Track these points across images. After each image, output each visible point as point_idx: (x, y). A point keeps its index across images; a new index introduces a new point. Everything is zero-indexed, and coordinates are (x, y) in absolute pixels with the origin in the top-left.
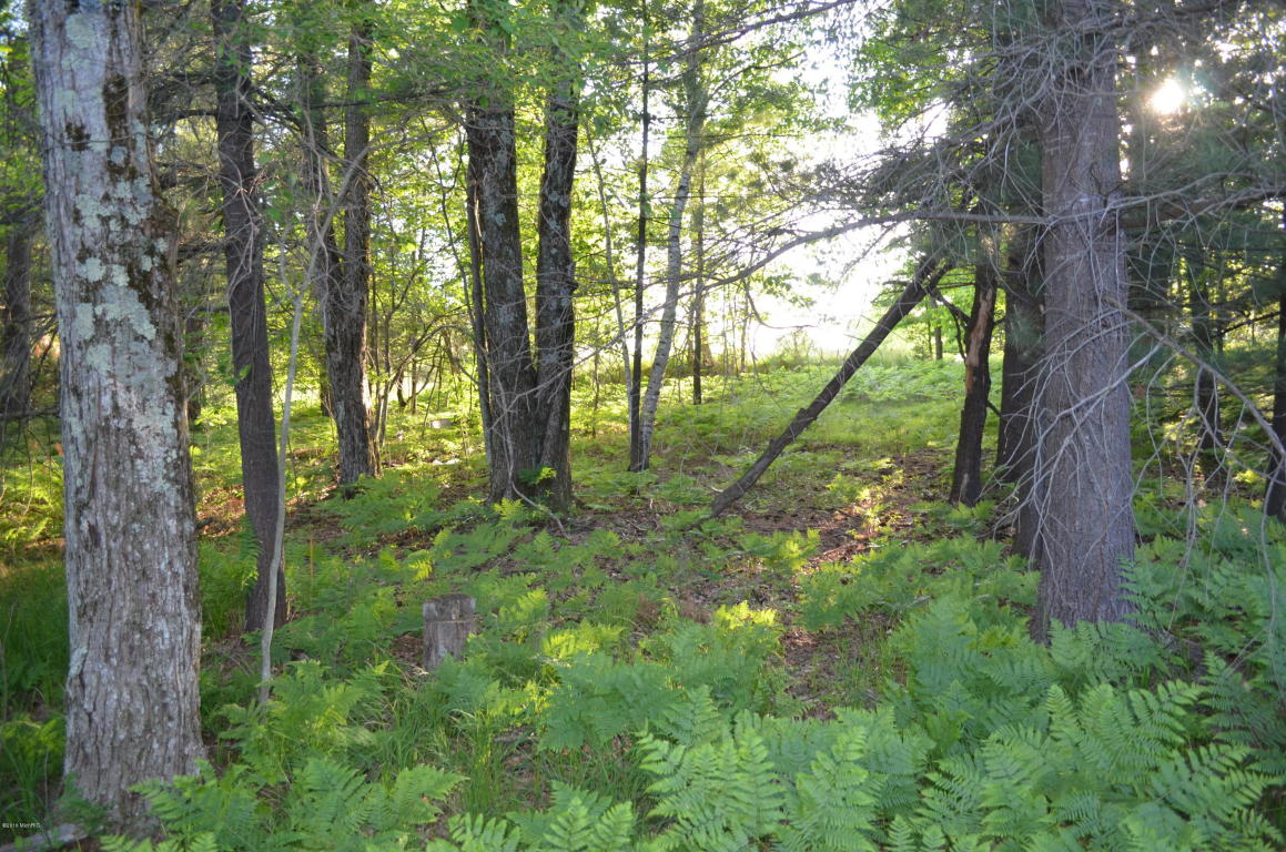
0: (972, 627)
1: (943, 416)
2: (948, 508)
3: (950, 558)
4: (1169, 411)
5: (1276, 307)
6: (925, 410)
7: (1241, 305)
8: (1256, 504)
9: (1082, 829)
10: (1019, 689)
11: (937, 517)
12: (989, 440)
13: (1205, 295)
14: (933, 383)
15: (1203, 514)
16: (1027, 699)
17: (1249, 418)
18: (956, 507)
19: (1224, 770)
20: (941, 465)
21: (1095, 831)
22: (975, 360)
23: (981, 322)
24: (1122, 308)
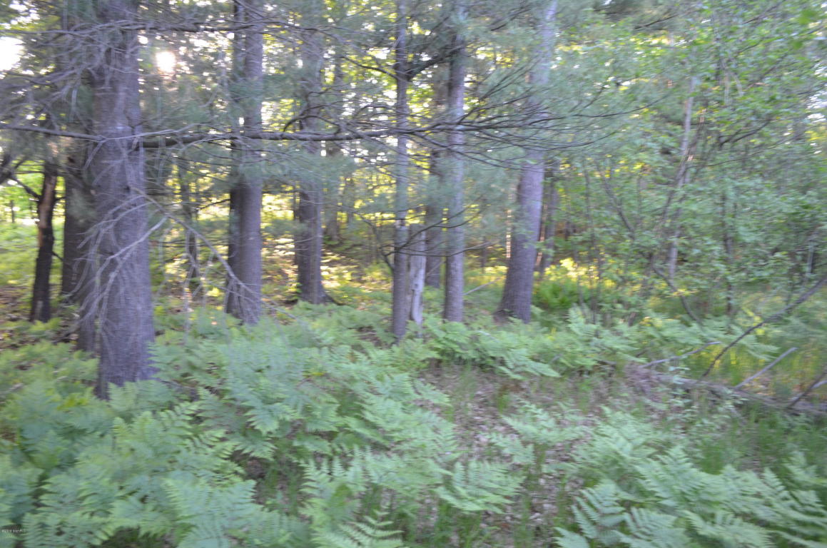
0: (57, 397)
1: (20, 263)
2: (29, 324)
3: (34, 357)
4: (169, 257)
5: (227, 196)
6: (5, 258)
7: (207, 194)
8: (220, 308)
9: (140, 495)
10: (92, 429)
11: (20, 332)
12: (55, 278)
13: (188, 187)
14: (9, 240)
15: (192, 315)
16: (99, 433)
17: (215, 259)
18: (34, 324)
19: (212, 444)
20: (20, 296)
21: (148, 493)
22: (44, 224)
23: (47, 198)
24: (143, 194)
